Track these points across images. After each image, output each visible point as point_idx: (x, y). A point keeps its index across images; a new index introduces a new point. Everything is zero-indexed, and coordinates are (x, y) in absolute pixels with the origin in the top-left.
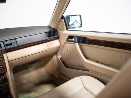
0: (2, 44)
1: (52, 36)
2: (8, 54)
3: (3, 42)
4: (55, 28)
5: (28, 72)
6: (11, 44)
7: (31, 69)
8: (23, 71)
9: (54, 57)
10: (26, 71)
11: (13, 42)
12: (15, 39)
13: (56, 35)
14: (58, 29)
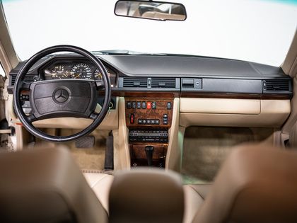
0: (178, 81)
1: (277, 89)
2: (183, 100)
3: (180, 78)
4: (290, 75)
5: (220, 145)
6: (192, 85)
7: (228, 141)
8: (212, 141)
9: (275, 134)
10: (217, 141)
11: (197, 82)
12: (202, 78)
13: (288, 90)
14: (294, 79)
